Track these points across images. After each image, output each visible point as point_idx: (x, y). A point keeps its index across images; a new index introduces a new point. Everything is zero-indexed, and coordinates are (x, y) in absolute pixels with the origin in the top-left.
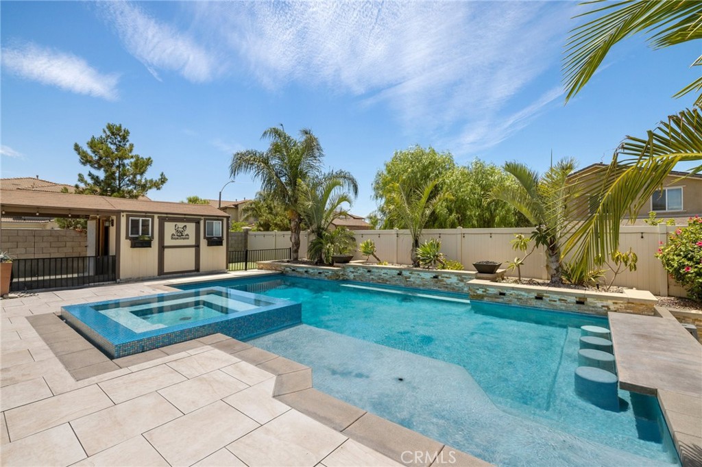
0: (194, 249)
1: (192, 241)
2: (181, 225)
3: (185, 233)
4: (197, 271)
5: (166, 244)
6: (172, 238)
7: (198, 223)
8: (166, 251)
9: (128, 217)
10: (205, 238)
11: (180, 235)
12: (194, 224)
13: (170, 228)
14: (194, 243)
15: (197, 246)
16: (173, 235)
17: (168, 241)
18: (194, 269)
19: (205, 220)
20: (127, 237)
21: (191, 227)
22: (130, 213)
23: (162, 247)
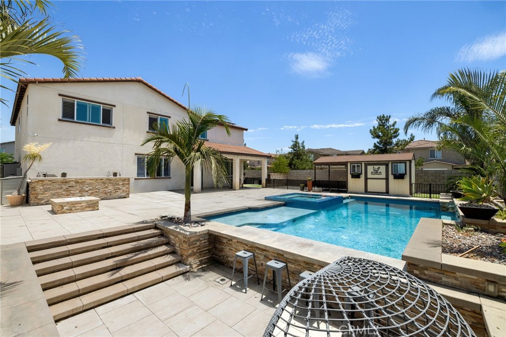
0: (385, 180)
1: (383, 176)
2: (376, 167)
3: (379, 171)
4: (387, 193)
5: (368, 177)
6: (372, 174)
7: (387, 165)
8: (368, 180)
9: (350, 164)
10: (392, 174)
11: (376, 172)
12: (385, 166)
13: (370, 169)
14: (385, 177)
15: (387, 179)
16: (372, 172)
17: (369, 176)
18: (385, 191)
19: (392, 163)
20: (350, 173)
21: (383, 169)
22: (352, 163)
23: (366, 179)
